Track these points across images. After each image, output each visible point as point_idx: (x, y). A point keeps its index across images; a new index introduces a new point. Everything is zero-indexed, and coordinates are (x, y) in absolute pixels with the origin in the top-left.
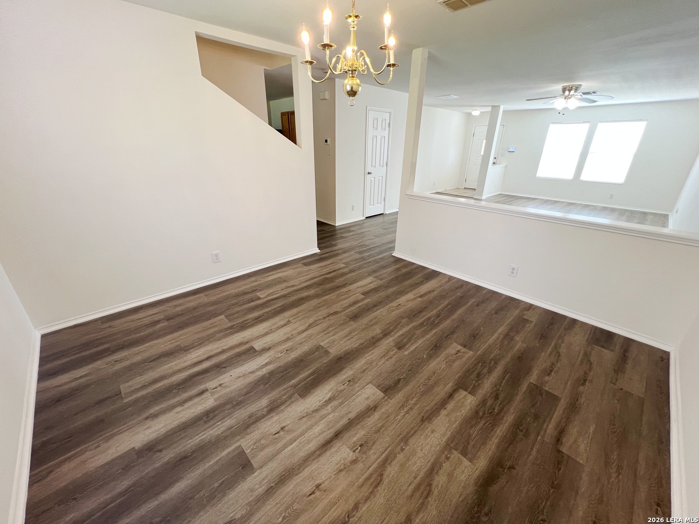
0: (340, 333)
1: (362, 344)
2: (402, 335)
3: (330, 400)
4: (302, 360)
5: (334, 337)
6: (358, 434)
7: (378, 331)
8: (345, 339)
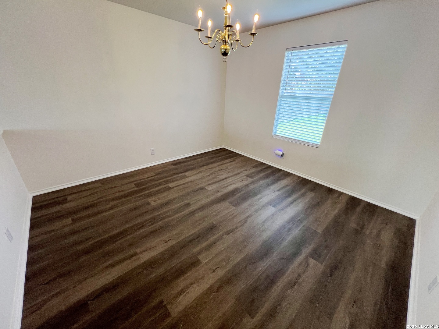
0: (223, 214)
1: (209, 207)
2: (183, 211)
3: (226, 187)
4: (243, 200)
5: (227, 212)
6: (216, 180)
7: (197, 215)
8: (220, 210)
